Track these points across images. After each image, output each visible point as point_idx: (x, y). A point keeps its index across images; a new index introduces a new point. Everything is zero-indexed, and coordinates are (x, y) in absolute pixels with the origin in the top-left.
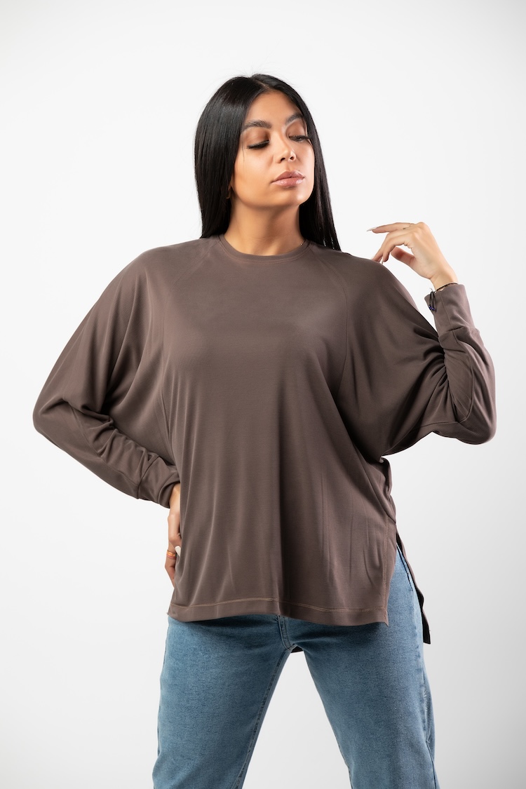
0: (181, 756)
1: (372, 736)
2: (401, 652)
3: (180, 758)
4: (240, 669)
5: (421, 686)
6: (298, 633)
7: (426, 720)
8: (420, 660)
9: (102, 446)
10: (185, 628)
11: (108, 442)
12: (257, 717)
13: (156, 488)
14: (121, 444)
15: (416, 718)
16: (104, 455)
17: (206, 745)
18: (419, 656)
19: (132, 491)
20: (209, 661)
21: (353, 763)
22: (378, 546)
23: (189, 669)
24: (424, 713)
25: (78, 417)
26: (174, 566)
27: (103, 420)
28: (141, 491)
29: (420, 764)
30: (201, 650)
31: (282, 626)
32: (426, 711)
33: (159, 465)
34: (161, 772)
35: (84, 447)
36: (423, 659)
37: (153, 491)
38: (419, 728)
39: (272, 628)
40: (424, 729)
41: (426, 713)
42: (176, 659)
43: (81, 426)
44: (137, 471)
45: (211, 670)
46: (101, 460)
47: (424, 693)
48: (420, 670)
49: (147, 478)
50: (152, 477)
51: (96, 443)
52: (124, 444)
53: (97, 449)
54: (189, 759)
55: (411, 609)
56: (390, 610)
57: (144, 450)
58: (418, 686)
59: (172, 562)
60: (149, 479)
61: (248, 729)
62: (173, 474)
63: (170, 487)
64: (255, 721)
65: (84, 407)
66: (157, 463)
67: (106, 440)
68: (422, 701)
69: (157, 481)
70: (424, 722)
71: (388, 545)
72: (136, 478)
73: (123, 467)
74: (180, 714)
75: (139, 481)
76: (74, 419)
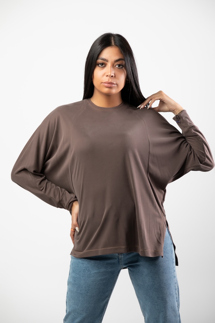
0: (77, 313)
1: (155, 304)
2: (168, 269)
3: (77, 314)
4: (103, 277)
5: (175, 283)
6: (126, 262)
7: (178, 298)
8: (175, 273)
9: (42, 187)
10: (80, 261)
11: (45, 185)
12: (108, 297)
13: (66, 203)
14: (50, 185)
15: (173, 296)
16: (44, 190)
17: (88, 309)
18: (175, 271)
19: (56, 205)
20: (90, 274)
21: (147, 315)
22: (159, 225)
23: (81, 277)
24: (176, 295)
25: (32, 175)
26: (74, 235)
27: (41, 176)
28: (60, 205)
29: (175, 316)
30: (87, 270)
31: (120, 259)
32: (177, 294)
33: (66, 194)
34: (68, 319)
35: (35, 188)
36: (176, 272)
37: (64, 204)
38: (174, 301)
39: (116, 260)
40: (177, 301)
41: (177, 295)
42: (76, 274)
43: (33, 179)
44: (58, 196)
45: (91, 278)
46: (42, 193)
47: (176, 286)
48: (175, 277)
49: (62, 199)
50: (64, 199)
51: (40, 186)
52: (51, 185)
53: (41, 188)
54: (81, 314)
55: (172, 251)
56: (164, 252)
57: (59, 187)
58: (174, 283)
59: (73, 233)
60: (63, 200)
61: (105, 302)
62: (72, 197)
63: (72, 203)
64: (108, 298)
65: (34, 171)
66: (65, 193)
67: (44, 184)
68: (176, 289)
69: (66, 200)
70: (177, 298)
71: (163, 225)
72: (57, 200)
73: (52, 195)
74: (77, 296)
75: (59, 200)
76: (30, 176)
